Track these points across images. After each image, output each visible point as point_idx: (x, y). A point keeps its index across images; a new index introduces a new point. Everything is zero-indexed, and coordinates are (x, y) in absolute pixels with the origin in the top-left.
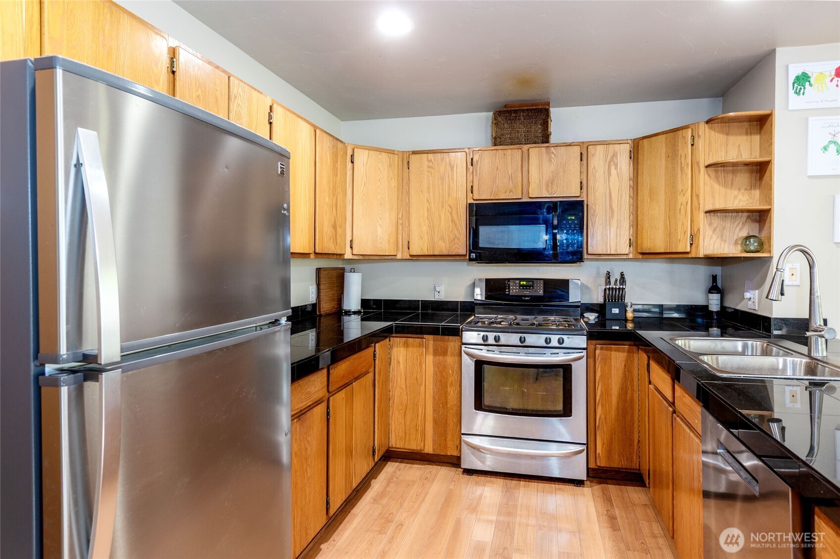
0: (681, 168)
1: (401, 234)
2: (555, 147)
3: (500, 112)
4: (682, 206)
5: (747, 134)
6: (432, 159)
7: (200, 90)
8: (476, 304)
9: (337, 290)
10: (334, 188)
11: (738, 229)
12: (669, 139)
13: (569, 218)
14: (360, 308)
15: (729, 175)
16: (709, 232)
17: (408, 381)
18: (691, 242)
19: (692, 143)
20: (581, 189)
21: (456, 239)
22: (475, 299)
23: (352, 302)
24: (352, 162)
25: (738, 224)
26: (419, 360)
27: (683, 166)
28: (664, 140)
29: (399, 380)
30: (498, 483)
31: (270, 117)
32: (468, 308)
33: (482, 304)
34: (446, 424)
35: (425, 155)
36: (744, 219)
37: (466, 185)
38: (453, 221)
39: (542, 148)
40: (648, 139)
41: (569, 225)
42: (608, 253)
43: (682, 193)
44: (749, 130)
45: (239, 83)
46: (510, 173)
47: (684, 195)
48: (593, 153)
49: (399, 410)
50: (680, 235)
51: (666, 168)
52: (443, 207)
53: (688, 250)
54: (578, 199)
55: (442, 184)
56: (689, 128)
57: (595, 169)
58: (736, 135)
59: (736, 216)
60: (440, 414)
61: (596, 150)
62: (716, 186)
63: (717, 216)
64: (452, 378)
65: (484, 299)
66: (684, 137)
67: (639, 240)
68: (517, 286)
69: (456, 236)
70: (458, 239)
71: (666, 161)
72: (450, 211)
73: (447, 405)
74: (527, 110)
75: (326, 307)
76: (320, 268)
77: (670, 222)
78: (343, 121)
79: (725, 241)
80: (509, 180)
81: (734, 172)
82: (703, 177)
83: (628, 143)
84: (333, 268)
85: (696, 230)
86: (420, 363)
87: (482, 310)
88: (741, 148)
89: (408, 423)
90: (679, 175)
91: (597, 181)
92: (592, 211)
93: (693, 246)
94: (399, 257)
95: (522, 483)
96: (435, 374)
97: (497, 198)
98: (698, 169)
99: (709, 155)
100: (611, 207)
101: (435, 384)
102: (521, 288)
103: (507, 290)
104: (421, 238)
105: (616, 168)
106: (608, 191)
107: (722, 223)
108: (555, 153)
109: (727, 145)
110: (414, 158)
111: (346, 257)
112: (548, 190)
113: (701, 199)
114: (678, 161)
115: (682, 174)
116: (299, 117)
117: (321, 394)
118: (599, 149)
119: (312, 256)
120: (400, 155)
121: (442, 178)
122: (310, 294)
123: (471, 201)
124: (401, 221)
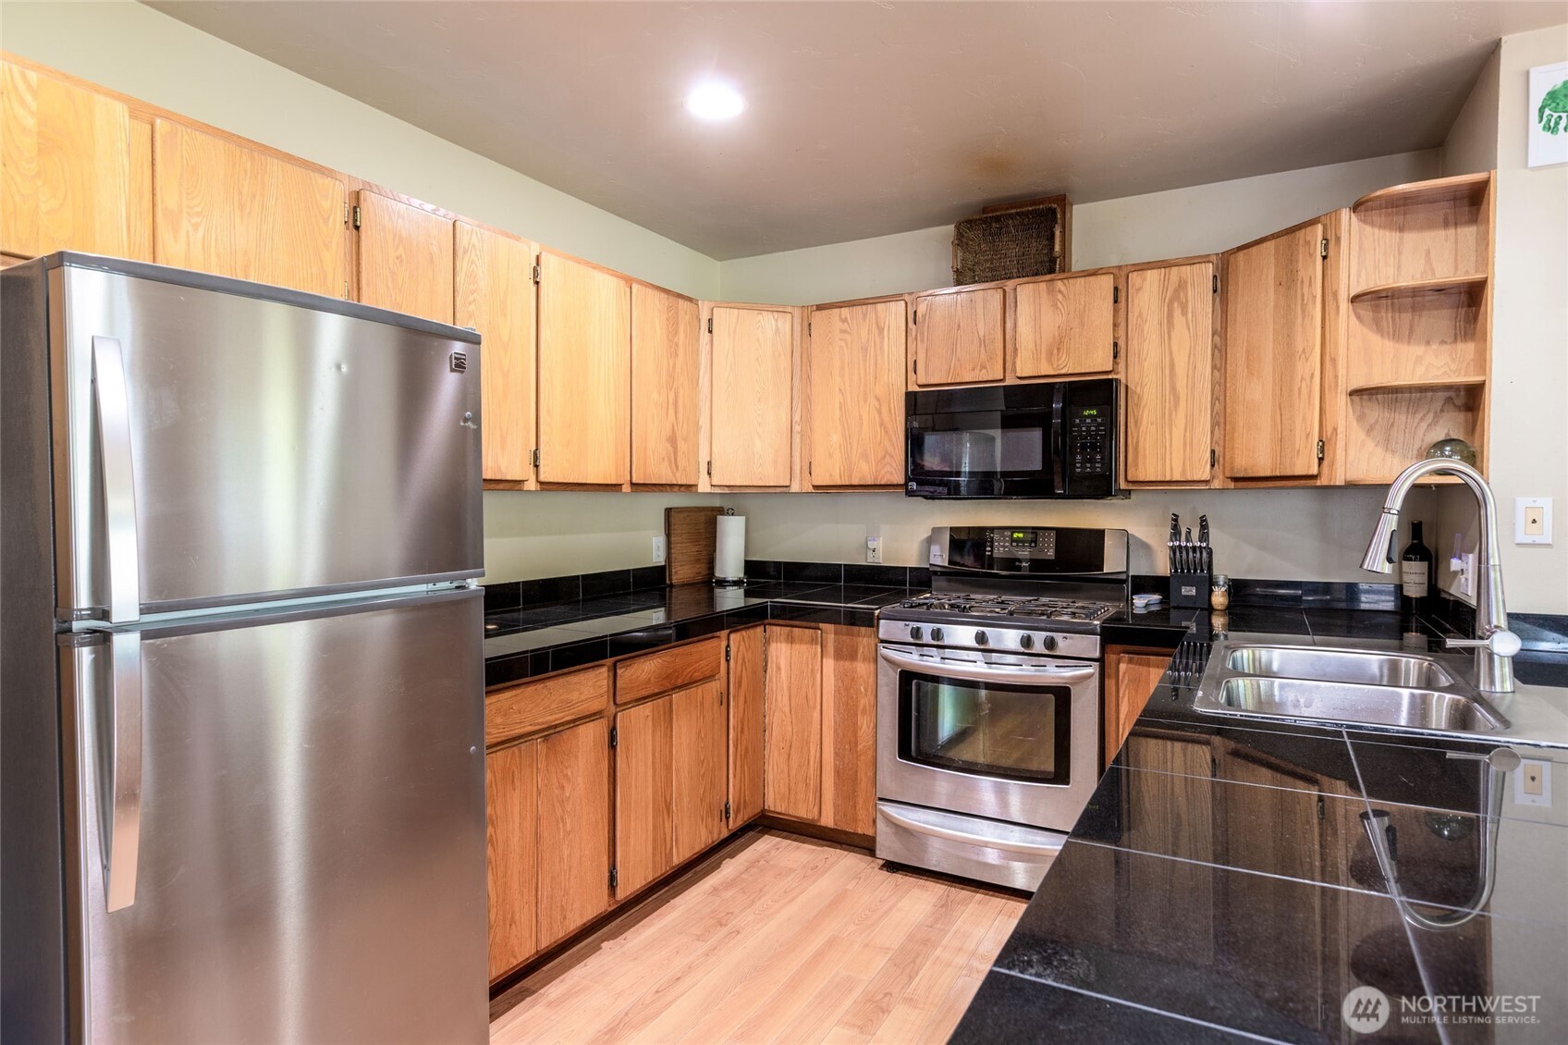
0: (1302, 304)
1: (799, 450)
2: (1065, 281)
3: (969, 222)
4: (1304, 382)
5: (1446, 225)
6: (848, 317)
7: (401, 248)
8: (935, 573)
9: (706, 545)
10: (671, 376)
11: (1424, 425)
12: (1281, 248)
13: (1086, 413)
14: (742, 575)
15: (1403, 315)
16: (1358, 433)
17: (793, 701)
18: (1320, 456)
19: (1324, 254)
20: (1115, 357)
21: (888, 456)
22: (931, 565)
23: (731, 562)
24: (710, 332)
25: (1424, 415)
26: (810, 666)
27: (1305, 302)
28: (1273, 252)
29: (779, 698)
30: (935, 890)
31: (536, 272)
32: (922, 579)
33: (944, 573)
34: (854, 780)
35: (837, 310)
36: (1438, 405)
37: (904, 360)
38: (882, 424)
39: (1041, 284)
40: (1245, 251)
41: (1087, 427)
42: (1167, 479)
43: (1303, 356)
44: (1451, 218)
45: (472, 230)
46: (981, 334)
47: (1307, 360)
48: (1137, 286)
49: (779, 750)
50: (1299, 442)
51: (1276, 306)
52: (865, 401)
53: (1314, 471)
54: (1110, 377)
55: (865, 360)
56: (1319, 222)
57: (1142, 318)
58: (1421, 228)
59: (1420, 399)
60: (846, 762)
61: (1144, 280)
62: (1375, 340)
63: (1377, 399)
64: (865, 702)
65: (947, 565)
66: (1308, 243)
67: (1227, 453)
68: (1007, 541)
69: (886, 452)
70: (891, 456)
71: (1275, 294)
72: (878, 407)
73: (856, 746)
74: (1018, 214)
75: (681, 573)
76: (671, 509)
77: (1281, 415)
78: (721, 260)
79: (1392, 451)
80: (980, 346)
81: (1414, 309)
82: (1345, 318)
83: (1209, 262)
84: (698, 508)
85: (1329, 430)
86: (812, 671)
87: (945, 584)
88: (1432, 256)
89: (793, 772)
90: (1299, 320)
91: (1145, 341)
92: (1136, 398)
93: (1325, 463)
94: (795, 488)
95: (979, 896)
96: (837, 691)
97: (958, 381)
98: (1334, 307)
99: (1359, 275)
100: (1173, 389)
101: (837, 709)
102: (1014, 544)
103: (988, 549)
104: (830, 456)
105: (1184, 313)
106: (1168, 358)
107: (1387, 415)
108: (1065, 292)
109: (1400, 254)
110: (818, 317)
111: (700, 489)
112: (1049, 361)
113: (1340, 366)
114: (1296, 292)
115: (1303, 318)
116: (595, 267)
117: (595, 706)
118: (1152, 276)
119: (626, 488)
120: (797, 313)
121: (864, 349)
122: (650, 548)
123: (915, 388)
124: (797, 428)
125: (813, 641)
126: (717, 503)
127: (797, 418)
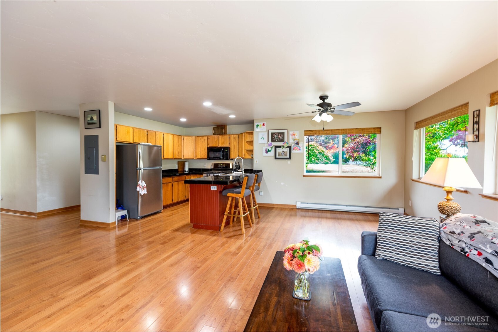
1: (195, 154)
3: (215, 127)
5: (250, 135)
6: (201, 138)
7: (151, 136)
9: (183, 166)
10: (178, 145)
11: (250, 153)
13: (226, 151)
15: (249, 143)
16: (246, 154)
19: (244, 136)
20: (229, 145)
23: (187, 169)
24: (183, 139)
31: (163, 136)
32: (211, 170)
35: (199, 137)
37: (207, 144)
38: (205, 151)
39: (222, 136)
40: (240, 134)
43: (243, 146)
45: (157, 132)
46: (216, 141)
50: (243, 154)
53: (244, 157)
54: (229, 147)
56: (244, 133)
57: (232, 140)
62: (247, 145)
63: (247, 151)
65: (214, 168)
70: (206, 155)
72: (204, 149)
74: (220, 127)
75: (180, 170)
76: (178, 161)
78: (185, 128)
79: (248, 156)
83: (237, 135)
84: (182, 161)
87: (213, 170)
88: (250, 138)
90: (243, 142)
91: (232, 143)
92: (231, 149)
94: (194, 159)
97: (213, 146)
99: (246, 139)
100: (234, 148)
102: (221, 165)
103: (218, 166)
104: (199, 155)
105: (235, 140)
106: (234, 145)
108: (224, 137)
109: (248, 137)
110: (197, 138)
111: (182, 159)
112: (223, 145)
113: (245, 148)
114: (242, 139)
116: (169, 134)
117: (170, 181)
118: (232, 136)
119: (173, 159)
120: (195, 137)
121: (203, 142)
122: (176, 167)
123: (208, 147)
124: (195, 151)
125: (196, 177)
126: (185, 161)
127: (195, 150)
